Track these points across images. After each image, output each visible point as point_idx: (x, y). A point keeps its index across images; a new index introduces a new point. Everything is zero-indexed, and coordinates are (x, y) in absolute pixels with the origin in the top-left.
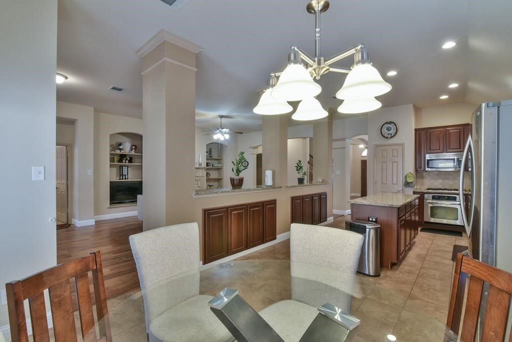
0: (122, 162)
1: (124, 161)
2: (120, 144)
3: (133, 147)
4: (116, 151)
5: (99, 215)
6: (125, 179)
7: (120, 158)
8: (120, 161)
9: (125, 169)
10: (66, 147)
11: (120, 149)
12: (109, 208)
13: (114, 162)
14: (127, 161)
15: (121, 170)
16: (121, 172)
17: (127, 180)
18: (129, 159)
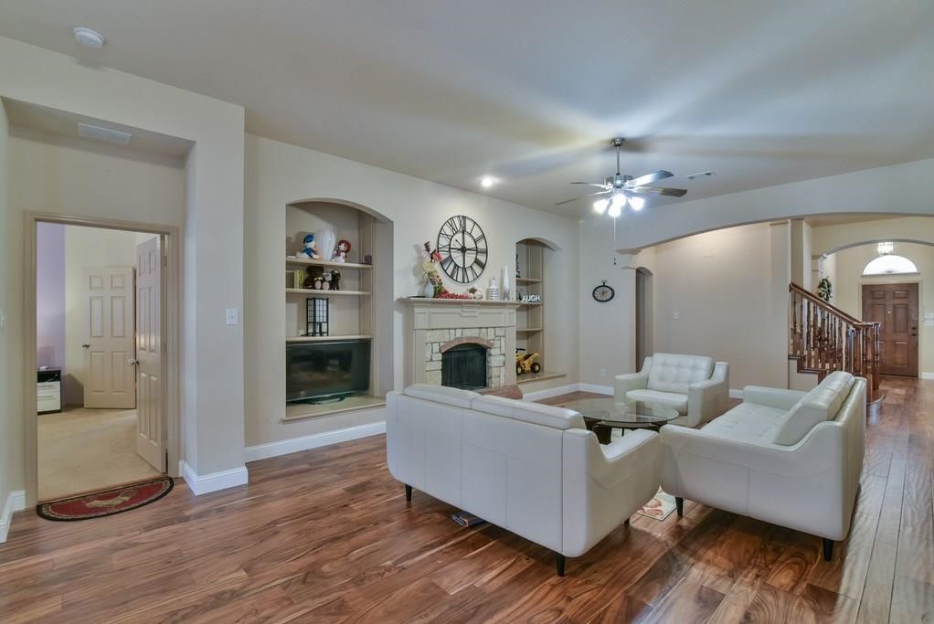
0: (314, 288)
1: (318, 284)
2: (309, 238)
3: (342, 247)
4: (299, 254)
5: (257, 443)
6: (321, 334)
7: (307, 275)
8: (309, 283)
9: (321, 305)
10: (162, 238)
11: (309, 252)
12: (285, 422)
13: (293, 287)
14: (326, 285)
15: (311, 308)
16: (311, 314)
17: (325, 338)
18: (329, 278)
